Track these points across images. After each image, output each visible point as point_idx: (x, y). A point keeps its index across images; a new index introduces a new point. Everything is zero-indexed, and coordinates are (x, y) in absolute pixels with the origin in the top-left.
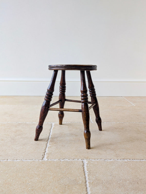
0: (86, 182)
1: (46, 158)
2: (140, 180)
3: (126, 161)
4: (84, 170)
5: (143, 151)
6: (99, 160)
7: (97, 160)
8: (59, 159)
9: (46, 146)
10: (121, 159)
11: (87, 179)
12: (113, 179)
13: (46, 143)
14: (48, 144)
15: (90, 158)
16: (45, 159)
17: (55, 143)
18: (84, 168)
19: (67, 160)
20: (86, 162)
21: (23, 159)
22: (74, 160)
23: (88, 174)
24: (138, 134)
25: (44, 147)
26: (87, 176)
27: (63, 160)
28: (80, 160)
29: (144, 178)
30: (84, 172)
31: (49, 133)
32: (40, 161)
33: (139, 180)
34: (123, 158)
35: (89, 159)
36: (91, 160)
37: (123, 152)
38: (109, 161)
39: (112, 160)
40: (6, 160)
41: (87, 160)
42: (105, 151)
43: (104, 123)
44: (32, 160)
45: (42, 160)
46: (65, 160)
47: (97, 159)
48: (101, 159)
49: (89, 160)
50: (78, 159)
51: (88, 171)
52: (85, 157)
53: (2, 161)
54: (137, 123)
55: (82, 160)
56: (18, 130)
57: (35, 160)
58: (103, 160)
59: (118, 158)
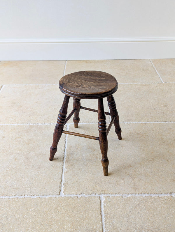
1: (63, 192)
2: (155, 228)
3: (144, 196)
4: (101, 213)
7: (114, 195)
8: (76, 195)
9: (62, 171)
10: (139, 194)
11: (104, 227)
12: (130, 227)
13: (61, 166)
14: (64, 167)
15: (107, 192)
16: (62, 194)
17: (71, 165)
18: (101, 208)
19: (84, 195)
22: (91, 196)
23: (105, 218)
24: (161, 145)
25: (60, 173)
26: (104, 222)
27: (80, 196)
28: (97, 195)
29: (160, 226)
30: (101, 216)
31: (64, 145)
32: (58, 196)
34: (141, 192)
36: (108, 195)
37: (142, 182)
39: (129, 196)
40: (23, 197)
41: (104, 195)
44: (49, 196)
45: (59, 195)
46: (82, 195)
47: (115, 194)
48: (118, 193)
49: (107, 195)
50: (95, 194)
51: (105, 214)
52: (102, 191)
53: (19, 197)
54: (162, 122)
55: (99, 196)
56: (31, 139)
57: (52, 196)
58: (121, 195)
59: (136, 191)
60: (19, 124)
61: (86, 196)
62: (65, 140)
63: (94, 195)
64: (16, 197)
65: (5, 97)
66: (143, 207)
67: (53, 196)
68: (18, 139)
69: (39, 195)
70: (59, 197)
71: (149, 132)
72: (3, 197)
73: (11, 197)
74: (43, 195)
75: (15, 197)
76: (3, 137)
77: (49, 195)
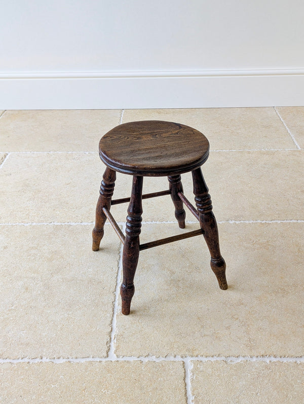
1: (113, 352)
3: (268, 362)
4: (186, 393)
6: (215, 359)
7: (210, 359)
8: (138, 357)
9: (113, 310)
10: (257, 357)
13: (111, 301)
14: (117, 304)
15: (197, 352)
16: (113, 357)
18: (186, 384)
19: (154, 358)
20: (188, 361)
21: (70, 355)
22: (167, 359)
24: (299, 263)
25: (109, 315)
27: (146, 360)
28: (179, 359)
30: (187, 399)
31: (116, 263)
32: (104, 360)
34: (262, 354)
35: (195, 354)
36: (200, 358)
37: (264, 333)
38: (235, 361)
39: (239, 360)
40: (38, 360)
41: (192, 359)
42: (228, 328)
44: (88, 360)
45: (106, 357)
46: (150, 359)
47: (213, 356)
48: (219, 355)
49: (197, 359)
50: (175, 357)
51: (193, 395)
52: (188, 350)
53: (31, 361)
55: (182, 359)
56: (56, 251)
57: (93, 360)
58: (223, 358)
59: (253, 351)
60: (34, 224)
61: (157, 361)
63: (172, 358)
64: (26, 360)
65: (11, 174)
66: (266, 381)
67: (96, 360)
68: (33, 252)
69: (68, 358)
70: (106, 362)
71: (275, 239)
72: (1, 360)
73: (15, 362)
74: (76, 358)
75: (23, 361)
76: (5, 248)
77: (88, 357)
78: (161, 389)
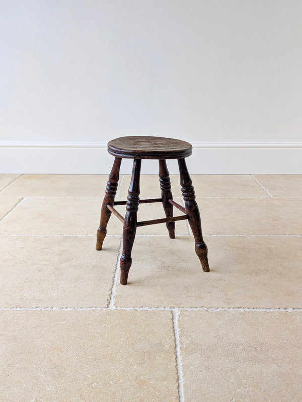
0: (176, 347)
1: (113, 305)
2: (260, 344)
3: (243, 311)
4: (173, 327)
5: (273, 292)
6: (198, 309)
7: (195, 309)
8: (134, 308)
9: (113, 282)
10: (234, 308)
11: (178, 342)
12: (219, 342)
13: (112, 277)
15: (183, 305)
16: (112, 307)
18: (173, 323)
19: (147, 308)
20: (177, 312)
21: (76, 306)
22: (158, 309)
23: (179, 333)
25: (109, 285)
26: (177, 336)
27: (141, 309)
28: (168, 309)
29: (268, 342)
30: (174, 331)
31: (116, 257)
32: (104, 309)
33: (258, 344)
34: (237, 306)
36: (185, 309)
37: (239, 295)
38: (215, 310)
39: (219, 310)
40: (50, 309)
41: (179, 309)
42: (210, 292)
43: (213, 236)
44: (91, 309)
45: (106, 308)
46: (143, 309)
47: (196, 308)
48: (201, 307)
49: (183, 309)
50: (165, 308)
51: (180, 328)
52: (176, 304)
53: (43, 310)
54: (271, 236)
55: (170, 309)
56: (65, 250)
57: (95, 309)
58: (206, 309)
59: (230, 305)
60: (47, 235)
61: (149, 310)
62: (119, 251)
63: (162, 309)
64: (39, 309)
65: (27, 208)
66: (241, 321)
67: (97, 309)
68: (45, 250)
69: (75, 308)
70: (107, 310)
71: (250, 245)
72: (18, 309)
73: (30, 309)
74: (81, 308)
75: (36, 309)
76: (22, 248)
78: (153, 325)
